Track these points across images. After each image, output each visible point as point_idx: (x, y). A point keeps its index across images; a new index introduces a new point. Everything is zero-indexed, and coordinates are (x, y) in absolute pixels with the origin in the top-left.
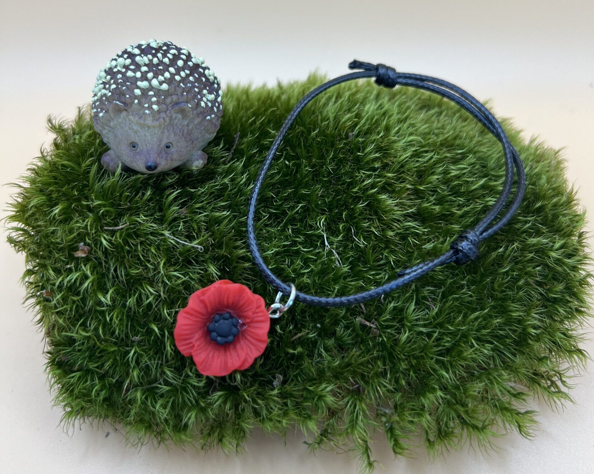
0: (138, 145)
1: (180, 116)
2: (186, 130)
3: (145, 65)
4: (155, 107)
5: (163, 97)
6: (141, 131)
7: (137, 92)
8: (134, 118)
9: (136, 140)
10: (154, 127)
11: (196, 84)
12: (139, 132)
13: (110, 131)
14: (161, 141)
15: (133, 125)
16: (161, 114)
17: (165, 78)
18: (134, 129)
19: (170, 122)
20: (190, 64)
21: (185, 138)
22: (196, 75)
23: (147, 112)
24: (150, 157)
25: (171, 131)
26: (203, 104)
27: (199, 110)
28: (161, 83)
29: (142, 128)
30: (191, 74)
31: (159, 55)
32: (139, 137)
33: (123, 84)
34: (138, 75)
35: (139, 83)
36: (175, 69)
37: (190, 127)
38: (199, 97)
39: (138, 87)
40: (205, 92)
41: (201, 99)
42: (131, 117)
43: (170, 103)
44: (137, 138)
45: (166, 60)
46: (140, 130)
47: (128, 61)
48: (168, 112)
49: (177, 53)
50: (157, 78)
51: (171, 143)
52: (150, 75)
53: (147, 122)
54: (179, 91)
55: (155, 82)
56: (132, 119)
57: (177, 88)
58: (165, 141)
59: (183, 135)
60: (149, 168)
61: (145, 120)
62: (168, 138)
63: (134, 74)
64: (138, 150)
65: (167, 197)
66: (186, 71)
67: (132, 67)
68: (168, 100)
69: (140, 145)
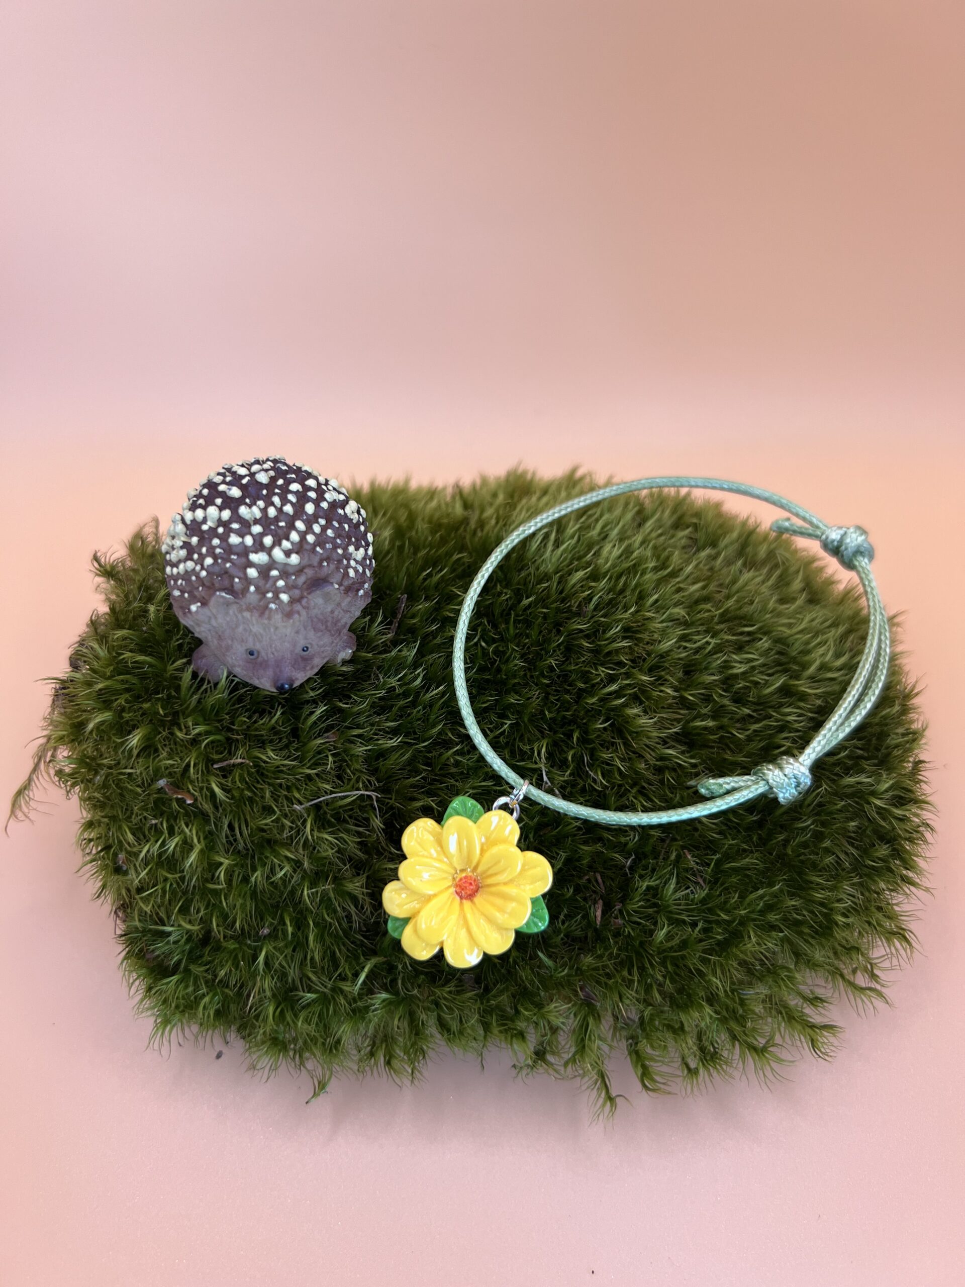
0: (259, 652)
1: (320, 601)
2: (330, 619)
3: (256, 522)
4: (284, 597)
5: (294, 577)
7: (252, 573)
8: (251, 616)
9: (258, 646)
11: (338, 541)
13: (209, 630)
14: (295, 646)
16: (295, 605)
19: (308, 614)
20: (324, 505)
21: (329, 631)
22: (336, 524)
25: (310, 627)
26: (352, 573)
27: (346, 583)
28: (288, 553)
30: (329, 525)
31: (276, 500)
32: (260, 642)
33: (225, 556)
34: (249, 541)
35: (254, 557)
36: (303, 521)
37: (336, 613)
38: (345, 562)
39: (251, 564)
40: (351, 549)
41: (349, 566)
42: (247, 614)
43: (304, 583)
44: (257, 644)
45: (288, 509)
48: (304, 602)
49: (301, 490)
51: (311, 644)
53: (272, 622)
54: (315, 561)
57: (312, 556)
58: (302, 643)
59: (327, 627)
61: (269, 618)
62: (306, 639)
64: (260, 659)
65: (306, 719)
66: (320, 520)
68: (302, 579)
69: (263, 654)
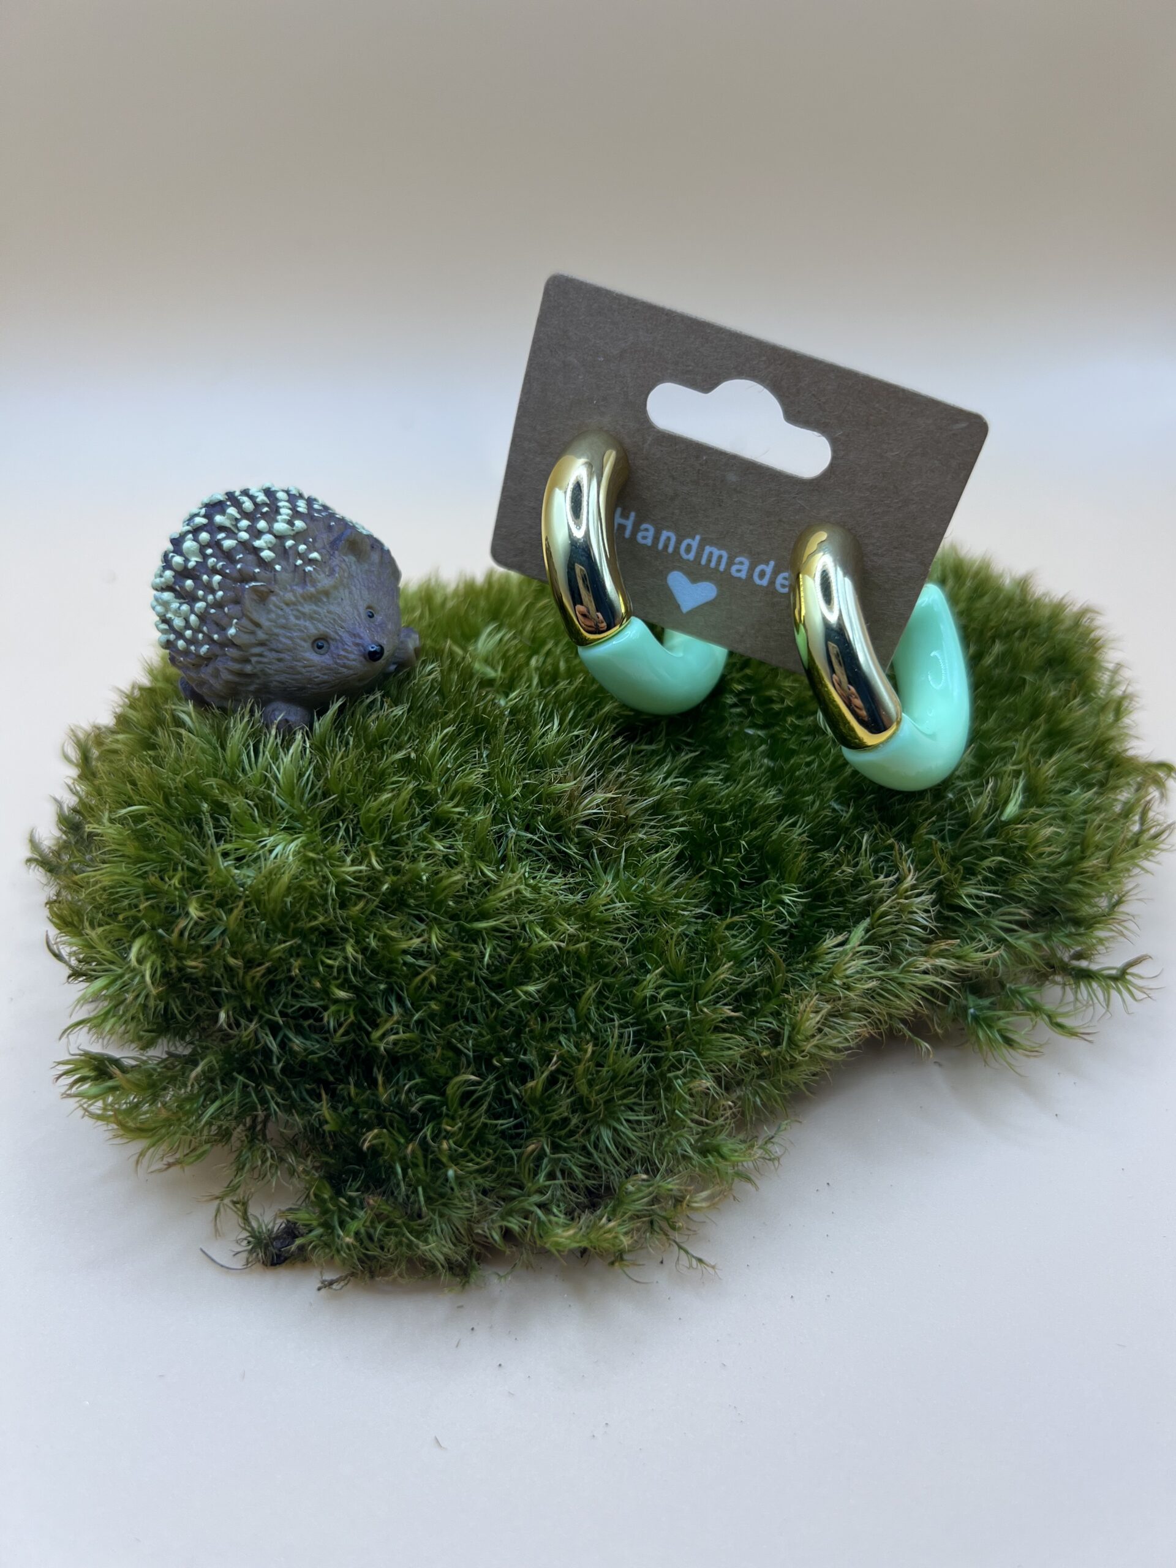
6: (320, 610)
10: (335, 587)
12: (316, 612)
15: (300, 608)
17: (288, 515)
18: (304, 614)
23: (309, 568)
24: (361, 638)
29: (317, 605)
46: (315, 608)
47: (204, 536)
50: (277, 521)
52: (262, 524)
55: (280, 526)
56: (293, 599)
60: (374, 656)
63: (235, 542)
67: (221, 535)
